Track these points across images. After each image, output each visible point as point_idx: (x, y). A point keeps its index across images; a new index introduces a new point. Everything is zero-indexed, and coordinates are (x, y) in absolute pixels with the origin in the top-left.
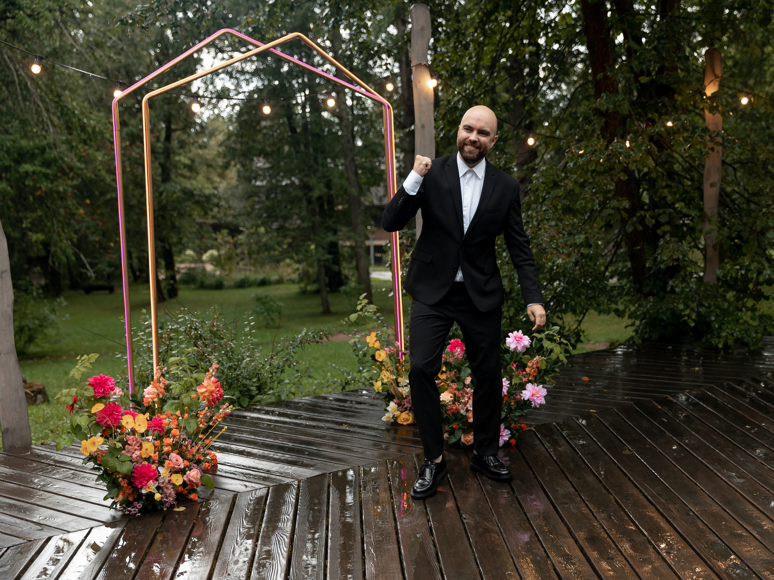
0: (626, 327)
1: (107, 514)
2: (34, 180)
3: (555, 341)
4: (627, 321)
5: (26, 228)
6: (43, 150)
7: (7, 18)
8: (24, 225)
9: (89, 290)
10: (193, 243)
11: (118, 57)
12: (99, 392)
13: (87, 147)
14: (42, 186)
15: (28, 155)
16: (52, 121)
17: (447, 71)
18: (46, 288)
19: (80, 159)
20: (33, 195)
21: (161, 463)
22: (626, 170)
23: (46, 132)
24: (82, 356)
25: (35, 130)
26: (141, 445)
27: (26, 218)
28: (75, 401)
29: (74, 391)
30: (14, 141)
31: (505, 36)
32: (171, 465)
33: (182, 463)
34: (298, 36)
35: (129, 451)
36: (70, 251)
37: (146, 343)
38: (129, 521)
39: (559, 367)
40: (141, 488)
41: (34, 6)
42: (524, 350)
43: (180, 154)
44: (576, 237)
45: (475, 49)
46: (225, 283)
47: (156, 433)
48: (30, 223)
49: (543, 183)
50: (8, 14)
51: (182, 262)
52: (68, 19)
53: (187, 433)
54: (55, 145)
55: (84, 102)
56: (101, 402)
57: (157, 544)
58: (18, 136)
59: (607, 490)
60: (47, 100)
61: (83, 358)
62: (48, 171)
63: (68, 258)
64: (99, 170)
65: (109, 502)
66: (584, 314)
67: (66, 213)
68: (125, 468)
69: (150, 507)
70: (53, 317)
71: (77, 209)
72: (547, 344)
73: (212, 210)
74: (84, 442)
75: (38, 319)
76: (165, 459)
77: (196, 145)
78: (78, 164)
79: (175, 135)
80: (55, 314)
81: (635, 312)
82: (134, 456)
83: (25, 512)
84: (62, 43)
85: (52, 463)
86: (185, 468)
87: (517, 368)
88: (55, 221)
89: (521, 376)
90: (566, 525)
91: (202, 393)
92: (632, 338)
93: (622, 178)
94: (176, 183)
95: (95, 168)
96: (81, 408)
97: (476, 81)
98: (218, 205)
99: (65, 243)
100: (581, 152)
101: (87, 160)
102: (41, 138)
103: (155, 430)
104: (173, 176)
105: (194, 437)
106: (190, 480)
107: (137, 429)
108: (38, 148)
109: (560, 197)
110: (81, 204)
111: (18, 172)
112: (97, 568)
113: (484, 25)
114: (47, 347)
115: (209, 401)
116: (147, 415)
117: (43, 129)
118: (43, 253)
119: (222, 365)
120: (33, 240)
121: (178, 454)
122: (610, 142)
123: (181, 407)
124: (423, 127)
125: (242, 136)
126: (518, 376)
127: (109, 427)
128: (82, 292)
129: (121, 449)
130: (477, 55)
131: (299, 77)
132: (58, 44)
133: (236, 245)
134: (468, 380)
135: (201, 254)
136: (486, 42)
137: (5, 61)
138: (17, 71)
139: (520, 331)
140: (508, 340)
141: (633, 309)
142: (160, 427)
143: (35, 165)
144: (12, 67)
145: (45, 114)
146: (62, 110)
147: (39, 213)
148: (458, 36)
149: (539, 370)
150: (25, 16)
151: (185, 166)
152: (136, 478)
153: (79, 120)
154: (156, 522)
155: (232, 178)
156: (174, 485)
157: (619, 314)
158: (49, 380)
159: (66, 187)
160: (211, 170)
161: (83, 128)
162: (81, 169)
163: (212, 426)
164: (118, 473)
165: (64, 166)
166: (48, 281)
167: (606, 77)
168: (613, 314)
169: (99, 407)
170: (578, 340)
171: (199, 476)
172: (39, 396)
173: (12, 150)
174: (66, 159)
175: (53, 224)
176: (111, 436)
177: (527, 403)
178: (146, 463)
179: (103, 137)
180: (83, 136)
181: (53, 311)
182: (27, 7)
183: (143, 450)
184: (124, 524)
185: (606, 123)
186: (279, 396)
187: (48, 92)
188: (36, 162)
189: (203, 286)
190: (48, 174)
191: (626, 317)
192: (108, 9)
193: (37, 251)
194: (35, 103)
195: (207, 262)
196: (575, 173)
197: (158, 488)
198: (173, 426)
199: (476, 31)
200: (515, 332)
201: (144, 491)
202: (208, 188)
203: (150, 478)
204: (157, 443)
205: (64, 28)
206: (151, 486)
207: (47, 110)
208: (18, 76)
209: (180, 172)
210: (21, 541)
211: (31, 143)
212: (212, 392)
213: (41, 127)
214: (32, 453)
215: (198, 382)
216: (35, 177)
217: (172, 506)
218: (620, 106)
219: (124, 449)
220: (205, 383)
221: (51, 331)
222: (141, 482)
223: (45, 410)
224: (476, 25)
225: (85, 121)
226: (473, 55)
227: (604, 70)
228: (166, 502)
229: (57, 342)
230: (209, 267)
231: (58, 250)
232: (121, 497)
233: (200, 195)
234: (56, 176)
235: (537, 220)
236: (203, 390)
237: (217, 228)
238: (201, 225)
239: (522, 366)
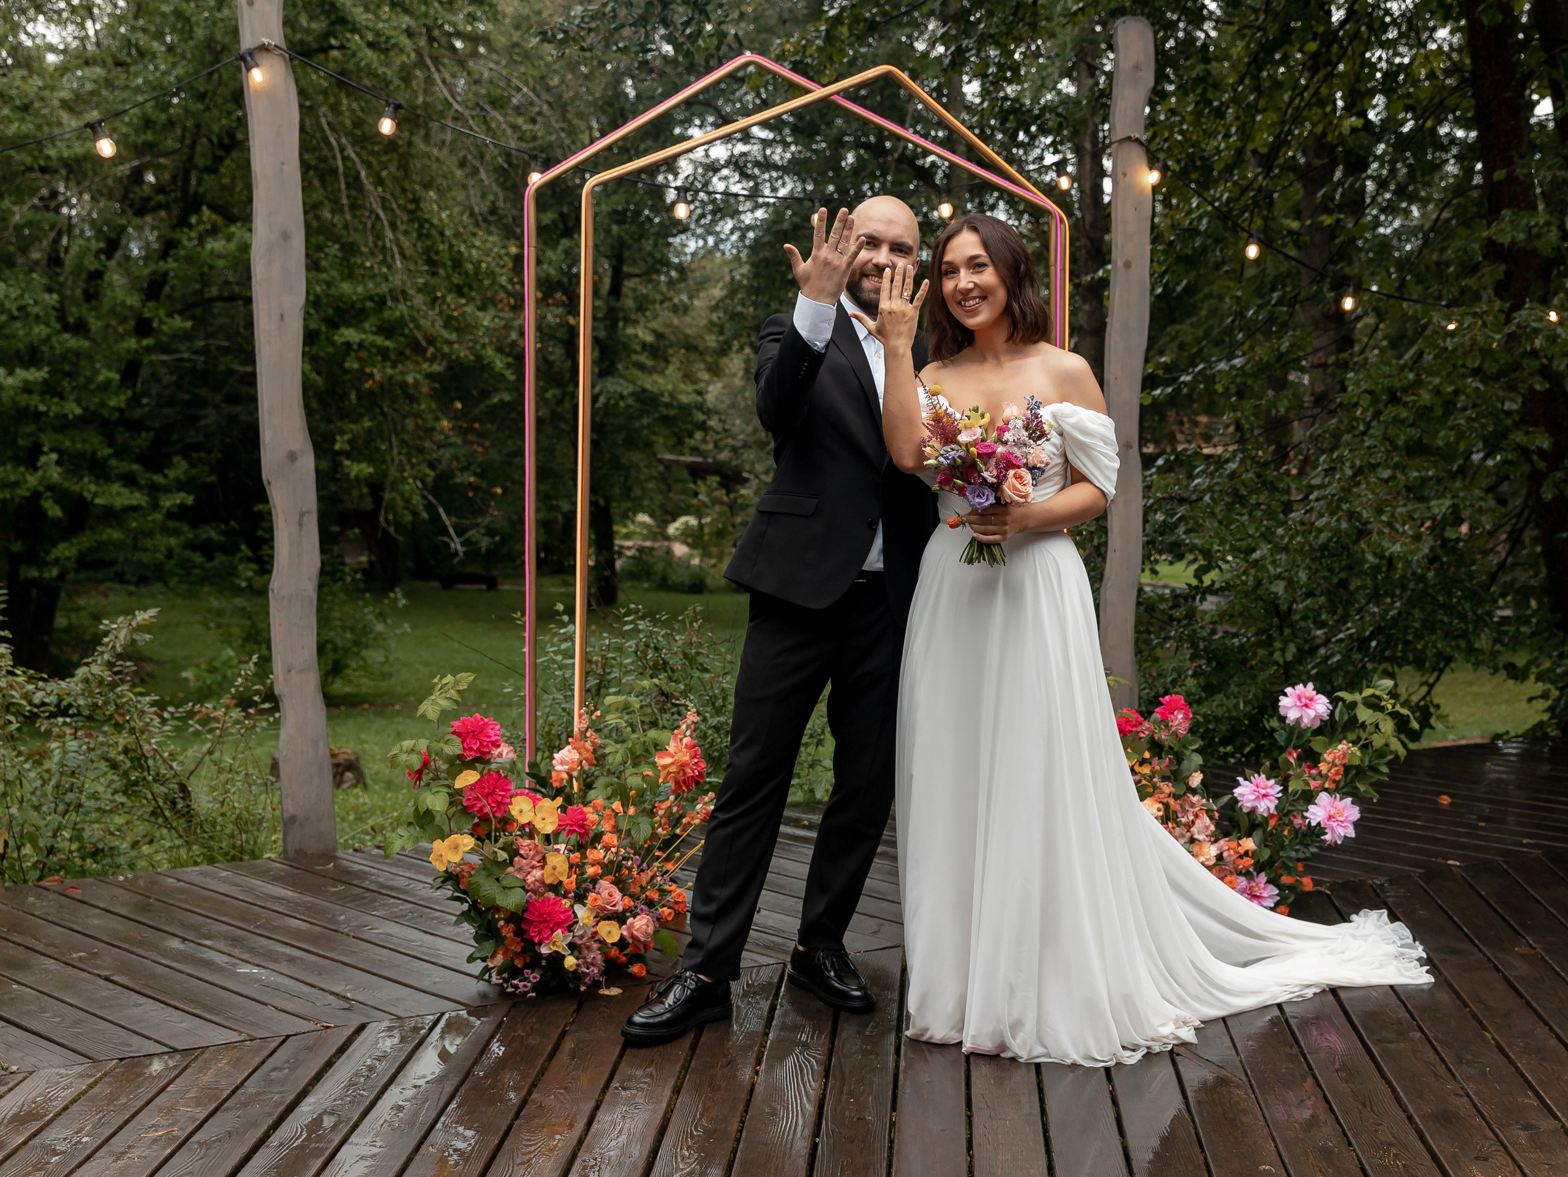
0: (1530, 700)
1: (470, 989)
2: (360, 359)
3: (1382, 709)
4: (1531, 686)
5: (341, 452)
6: (381, 302)
7: (332, 47)
8: (337, 447)
9: (450, 581)
10: (651, 499)
11: (531, 127)
12: (471, 749)
13: (463, 301)
14: (375, 371)
15: (353, 312)
16: (400, 247)
17: (1178, 161)
18: (369, 573)
19: (449, 322)
20: (358, 390)
21: (580, 898)
22: (1545, 372)
23: (389, 267)
24: (443, 676)
25: (368, 264)
26: (544, 858)
27: (342, 433)
28: (426, 764)
29: (423, 745)
30: (329, 284)
31: (1301, 94)
32: (599, 903)
33: (620, 902)
34: (889, 73)
35: (520, 869)
36: (417, 499)
37: (560, 668)
38: (514, 1006)
39: (1388, 764)
40: (540, 943)
41: (380, 25)
42: (1318, 724)
43: (636, 322)
44: (1432, 503)
45: (1237, 118)
46: (708, 581)
47: (574, 837)
48: (349, 442)
49: (1367, 391)
50: (333, 42)
51: (627, 536)
52: (444, 52)
53: (632, 845)
54: (404, 293)
55: (462, 213)
56: (475, 769)
57: (563, 1056)
58: (335, 273)
59: (1480, 1022)
60: (395, 206)
61: (444, 681)
62: (387, 343)
63: (415, 514)
64: (484, 346)
65: (477, 967)
66: (1441, 672)
67: (417, 426)
68: (512, 900)
69: (554, 983)
70: (379, 627)
71: (438, 419)
72: (1364, 714)
73: (691, 436)
74: (438, 845)
75: (352, 630)
76: (587, 890)
77: (666, 305)
78: (445, 334)
79: (629, 284)
80: (385, 622)
81: (1551, 670)
82: (530, 879)
83: (320, 974)
84: (429, 99)
85: (373, 887)
86: (624, 911)
87: (1299, 759)
88: (394, 439)
89: (1306, 777)
90: (1388, 1082)
91: (665, 767)
92: (1541, 724)
93: (1538, 387)
94: (624, 377)
95: (475, 342)
96: (436, 778)
97: (1235, 183)
98: (703, 427)
99: (411, 485)
100: (1452, 327)
101: (459, 325)
102: (378, 279)
103: (571, 832)
104: (620, 366)
105: (645, 854)
106: (633, 936)
107: (539, 825)
108: (371, 298)
109: (1403, 422)
110: (445, 407)
111: (333, 343)
112: (449, 1089)
113: (1260, 70)
114: (366, 685)
115: (677, 783)
116: (559, 801)
117: (384, 262)
118: (368, 504)
119: (705, 720)
120: (353, 474)
121: (612, 883)
122: (1518, 306)
123: (622, 793)
124: (1127, 265)
125: (757, 291)
126: (1300, 776)
127: (485, 818)
128: (436, 584)
129: (504, 864)
130: (1241, 129)
131: (875, 178)
132: (420, 99)
133: (733, 507)
134: (1196, 779)
135: (666, 523)
136: (1262, 104)
137: (323, 130)
138: (342, 150)
139: (1310, 686)
140: (1284, 702)
141: (1547, 664)
142: (582, 826)
143: (365, 331)
144: (332, 140)
145: (389, 234)
146: (421, 226)
147: (367, 424)
148: (1205, 90)
149: (1347, 768)
150: (364, 45)
151: (644, 346)
152: (530, 923)
153: (451, 246)
154: (564, 1012)
155: (734, 375)
156: (602, 942)
157: (1516, 674)
158: (367, 747)
159: (418, 377)
160: (694, 356)
161: (458, 263)
162: (450, 343)
163: (678, 836)
164: (498, 909)
165: (419, 335)
166: (373, 558)
167: (1511, 179)
168: (1503, 673)
169: (468, 778)
170: (1425, 723)
171: (651, 930)
172: (349, 775)
173: (325, 301)
174: (422, 322)
175: (391, 447)
176: (488, 836)
177: (1317, 831)
178: (552, 895)
179: (494, 282)
180: (457, 279)
181: (381, 616)
182: (368, 28)
183: (548, 868)
184: (504, 1010)
185: (1507, 273)
186: (812, 791)
187: (398, 191)
188: (367, 326)
189: (664, 585)
190: (388, 348)
191: (1532, 678)
192: (516, 36)
193: (358, 499)
194: (372, 211)
195: (675, 539)
196: (1436, 374)
197: (572, 946)
198: (606, 827)
199: (1241, 81)
200: (1300, 687)
201: (544, 950)
202: (688, 393)
203: (559, 925)
204: (576, 857)
205: (433, 69)
206: (559, 941)
207: (393, 226)
208: (345, 159)
209: (635, 357)
210: (311, 1026)
211: (360, 289)
212: (683, 766)
213: (380, 257)
214: (336, 867)
215: (659, 747)
216: (363, 354)
217: (596, 985)
218: (1539, 236)
219: (511, 864)
220: (672, 748)
221: (375, 656)
222: (540, 932)
223: (361, 798)
224: (1242, 69)
225: (463, 248)
226: (1233, 130)
227: (1508, 163)
228: (585, 974)
229: (384, 676)
230: (680, 550)
231: (398, 498)
232: (500, 959)
233: (668, 405)
234: (401, 353)
235: (1352, 467)
236: (667, 761)
237: (697, 472)
238: (668, 465)
239: (1311, 758)
